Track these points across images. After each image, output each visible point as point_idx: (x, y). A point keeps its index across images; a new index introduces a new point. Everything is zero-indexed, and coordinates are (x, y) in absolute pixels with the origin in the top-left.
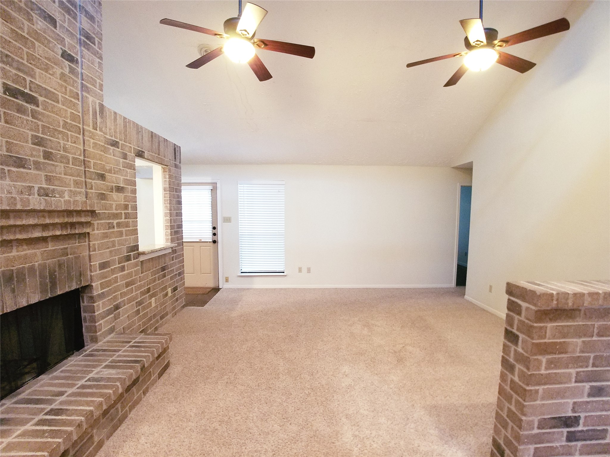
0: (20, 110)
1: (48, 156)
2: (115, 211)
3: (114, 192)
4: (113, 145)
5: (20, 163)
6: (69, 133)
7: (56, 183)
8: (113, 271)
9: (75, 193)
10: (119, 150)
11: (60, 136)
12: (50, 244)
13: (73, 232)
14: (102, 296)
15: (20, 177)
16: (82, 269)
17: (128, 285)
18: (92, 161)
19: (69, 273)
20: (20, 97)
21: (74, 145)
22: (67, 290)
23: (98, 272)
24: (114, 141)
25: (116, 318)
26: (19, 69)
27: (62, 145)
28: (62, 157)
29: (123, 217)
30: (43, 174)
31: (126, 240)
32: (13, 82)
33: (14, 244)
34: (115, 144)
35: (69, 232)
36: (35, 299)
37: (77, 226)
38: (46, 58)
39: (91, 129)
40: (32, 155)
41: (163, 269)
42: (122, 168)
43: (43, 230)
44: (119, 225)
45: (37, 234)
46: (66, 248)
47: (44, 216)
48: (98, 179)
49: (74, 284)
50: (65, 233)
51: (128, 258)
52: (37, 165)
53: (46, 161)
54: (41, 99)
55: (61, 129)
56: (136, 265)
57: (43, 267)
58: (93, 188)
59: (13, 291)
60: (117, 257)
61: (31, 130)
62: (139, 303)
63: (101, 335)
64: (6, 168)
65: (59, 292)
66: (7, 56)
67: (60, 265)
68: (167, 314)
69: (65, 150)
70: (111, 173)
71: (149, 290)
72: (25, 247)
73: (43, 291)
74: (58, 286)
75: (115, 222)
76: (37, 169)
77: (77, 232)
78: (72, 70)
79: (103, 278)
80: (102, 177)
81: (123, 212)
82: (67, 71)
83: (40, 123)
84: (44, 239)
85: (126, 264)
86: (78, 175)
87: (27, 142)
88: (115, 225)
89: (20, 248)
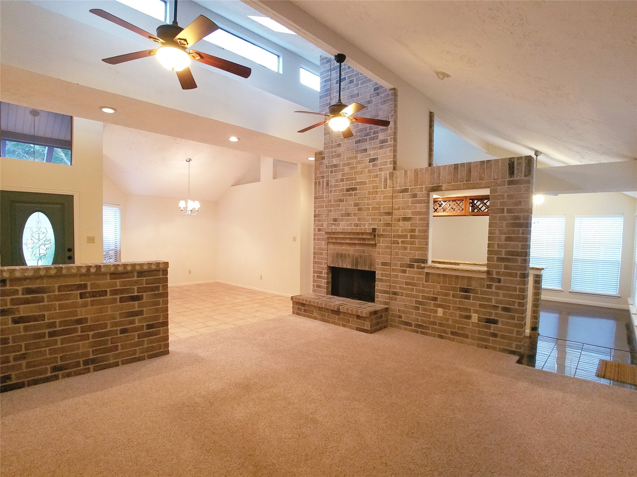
0: (351, 195)
1: (360, 209)
2: (400, 234)
3: (401, 221)
4: (401, 192)
5: (348, 215)
6: (371, 196)
7: (362, 220)
8: (394, 270)
9: (371, 224)
10: (409, 193)
11: (366, 199)
12: (357, 247)
13: (364, 243)
14: (381, 280)
15: (348, 220)
16: (372, 262)
17: (407, 284)
18: (382, 206)
19: (365, 262)
20: (350, 191)
21: (373, 201)
22: (363, 269)
23: (380, 266)
24: (403, 189)
25: (391, 299)
26: (351, 180)
27: (366, 203)
28: (366, 208)
29: (409, 237)
30: (357, 218)
31: (409, 253)
32: (349, 186)
33: (344, 244)
34: (406, 190)
35: (362, 242)
36: (349, 267)
37: (366, 240)
38: (361, 169)
39: (383, 189)
40: (353, 211)
41: (466, 290)
42: (410, 205)
43: (350, 240)
44: (403, 242)
45: (348, 241)
46: (365, 250)
47: (346, 234)
48: (386, 215)
49: (367, 267)
50: (359, 242)
51: (411, 266)
52: (355, 215)
53: (359, 212)
54: (358, 187)
55: (367, 196)
56: (420, 273)
57: (353, 255)
58: (382, 221)
59: (342, 260)
60: (399, 263)
61: (353, 201)
62: (420, 303)
63: (377, 301)
64: (344, 218)
65: (359, 269)
66: (348, 178)
67: (360, 256)
68: (466, 336)
69: (368, 204)
70: (400, 210)
71: (435, 299)
72: (347, 246)
73: (352, 265)
74: (359, 266)
75: (400, 240)
76: (354, 216)
77: (366, 243)
78: (374, 165)
79: (383, 271)
80: (389, 214)
81: (409, 234)
82: (371, 168)
83: (357, 197)
84: (355, 244)
85: (408, 269)
86: (374, 215)
87: (352, 206)
88: (400, 242)
89: (345, 246)
